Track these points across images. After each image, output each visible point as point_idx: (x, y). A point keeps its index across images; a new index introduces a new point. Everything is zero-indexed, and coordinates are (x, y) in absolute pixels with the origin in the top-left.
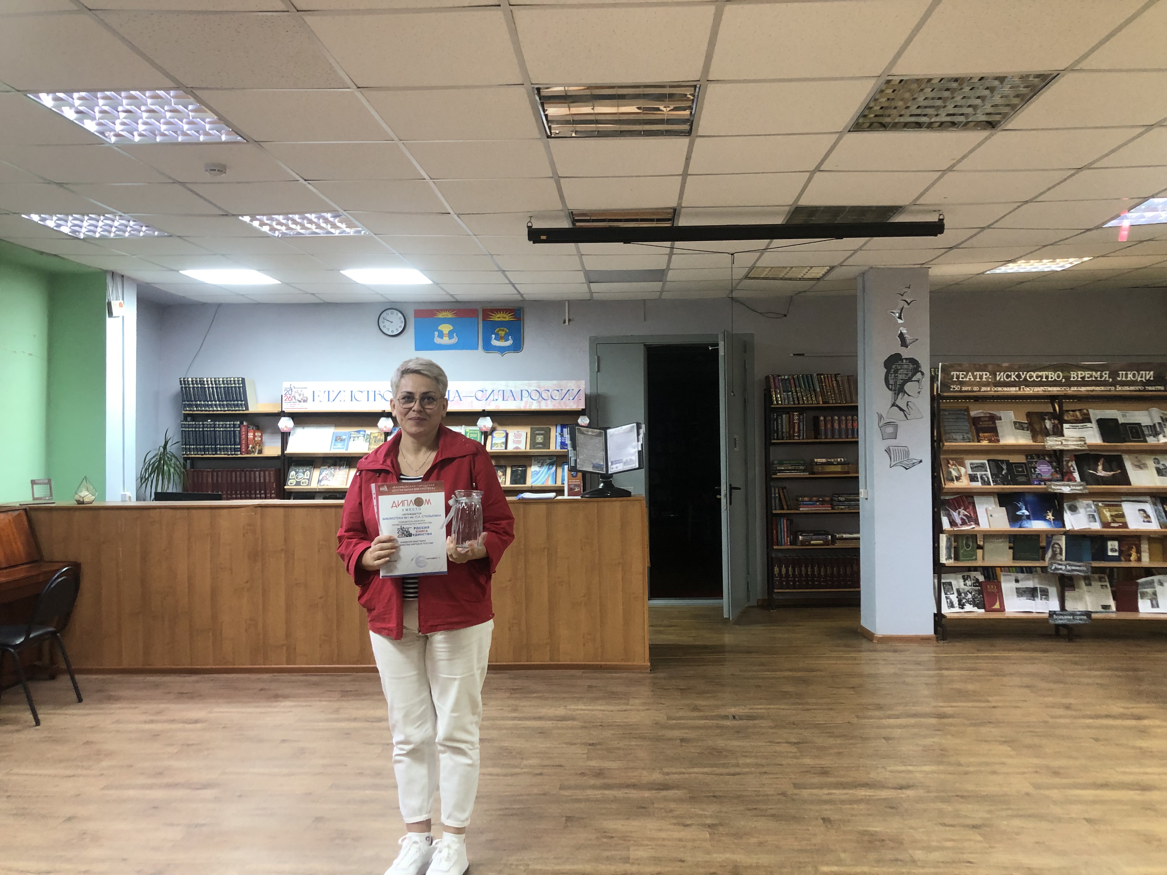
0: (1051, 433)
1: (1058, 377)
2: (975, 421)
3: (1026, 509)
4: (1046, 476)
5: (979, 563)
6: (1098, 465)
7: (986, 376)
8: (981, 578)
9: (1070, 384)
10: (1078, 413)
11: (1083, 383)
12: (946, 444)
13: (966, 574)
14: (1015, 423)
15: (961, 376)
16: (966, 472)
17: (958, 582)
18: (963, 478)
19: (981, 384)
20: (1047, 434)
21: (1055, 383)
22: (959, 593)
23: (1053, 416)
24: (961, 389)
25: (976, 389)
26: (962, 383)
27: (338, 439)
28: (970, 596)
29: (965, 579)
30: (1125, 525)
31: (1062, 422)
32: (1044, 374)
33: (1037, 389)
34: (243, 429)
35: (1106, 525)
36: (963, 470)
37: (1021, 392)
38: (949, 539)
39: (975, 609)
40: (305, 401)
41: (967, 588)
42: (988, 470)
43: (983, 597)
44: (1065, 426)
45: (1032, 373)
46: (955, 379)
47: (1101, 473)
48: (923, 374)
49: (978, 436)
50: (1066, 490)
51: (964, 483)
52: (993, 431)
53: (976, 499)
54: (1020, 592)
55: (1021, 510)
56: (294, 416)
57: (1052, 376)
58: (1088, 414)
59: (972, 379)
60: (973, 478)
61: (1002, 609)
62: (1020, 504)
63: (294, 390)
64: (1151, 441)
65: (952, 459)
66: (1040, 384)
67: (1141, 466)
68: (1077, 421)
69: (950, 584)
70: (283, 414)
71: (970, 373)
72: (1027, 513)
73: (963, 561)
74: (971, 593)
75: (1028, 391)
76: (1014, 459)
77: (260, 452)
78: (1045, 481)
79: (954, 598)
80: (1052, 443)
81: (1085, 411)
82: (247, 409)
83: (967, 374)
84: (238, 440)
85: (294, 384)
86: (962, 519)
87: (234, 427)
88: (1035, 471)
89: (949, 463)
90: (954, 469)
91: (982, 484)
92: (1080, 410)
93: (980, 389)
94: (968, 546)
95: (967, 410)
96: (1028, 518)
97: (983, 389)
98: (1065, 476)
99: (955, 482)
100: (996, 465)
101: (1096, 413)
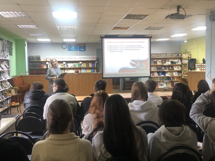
7: (156, 55)
9: (167, 56)
11: (168, 56)
14: (159, 62)
23: (164, 61)
25: (154, 57)
26: (152, 56)
30: (173, 75)
31: (166, 61)
35: (171, 75)
47: (170, 68)
49: (154, 63)
50: (166, 71)
52: (156, 63)
54: (160, 85)
57: (165, 55)
60: (154, 69)
61: (158, 87)
63: (48, 57)
64: (177, 64)
65: (151, 67)
66: (163, 56)
67: (175, 67)
68: (168, 61)
70: (47, 61)
72: (161, 74)
75: (161, 57)
76: (159, 67)
77: (43, 68)
80: (164, 64)
82: (41, 61)
84: (40, 66)
87: (39, 64)
95: (153, 60)
98: (166, 69)
100: (157, 68)
101: (170, 60)
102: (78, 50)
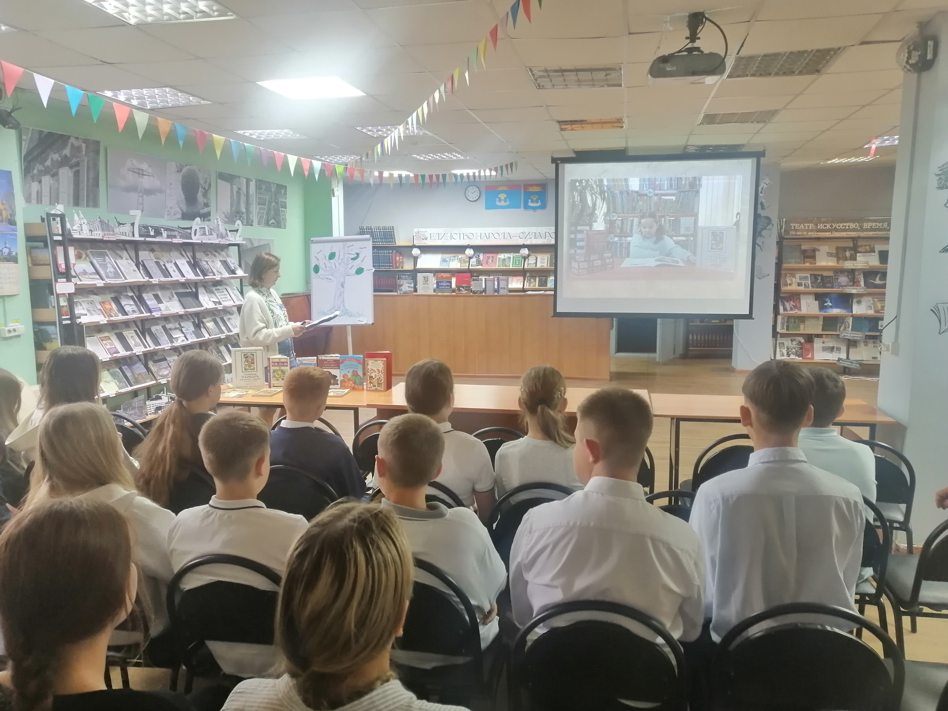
0: (848, 258)
1: (856, 226)
2: (804, 252)
3: (831, 302)
4: (843, 284)
5: (802, 332)
6: (877, 277)
7: (811, 226)
8: (802, 341)
9: (862, 230)
10: (868, 247)
11: (872, 229)
12: (784, 265)
13: (793, 338)
14: (828, 253)
15: (796, 226)
16: (796, 281)
17: (787, 342)
18: (793, 284)
19: (808, 231)
20: (846, 259)
21: (854, 230)
22: (788, 349)
23: (851, 249)
24: (796, 233)
25: (805, 233)
26: (796, 230)
27: (444, 260)
28: (794, 350)
29: (792, 341)
31: (856, 252)
32: (847, 224)
33: (842, 233)
34: (394, 255)
35: (875, 311)
36: (794, 280)
37: (833, 235)
38: (783, 318)
39: (797, 357)
40: (426, 239)
41: (792, 346)
42: (810, 280)
43: (802, 351)
44: (858, 254)
45: (840, 224)
46: (793, 228)
47: (877, 281)
48: (773, 225)
49: (804, 260)
50: (854, 291)
51: (794, 288)
52: (814, 257)
53: (802, 296)
54: (825, 349)
55: (827, 302)
56: (420, 247)
57: (852, 225)
58: (874, 248)
59: (803, 228)
60: (799, 285)
61: (813, 358)
62: (827, 300)
63: (420, 233)
65: (789, 274)
66: (845, 230)
68: (866, 252)
69: (783, 343)
70: (414, 246)
71: (802, 225)
72: (830, 304)
73: (791, 330)
74: (795, 349)
75: (837, 234)
76: (825, 274)
77: (402, 268)
78: (842, 286)
79: (785, 351)
80: (849, 265)
81: (872, 246)
82: (395, 244)
83: (800, 225)
84: (391, 261)
85: (421, 230)
86: (791, 307)
87: (389, 254)
88: (838, 281)
89: (786, 276)
90: (789, 279)
91: (805, 288)
92: (869, 245)
93: (808, 233)
94: (795, 322)
95: (800, 246)
96: (831, 307)
97: (810, 233)
98: (854, 282)
99: (789, 286)
100: (815, 277)
101: (878, 247)
102: (520, 208)
